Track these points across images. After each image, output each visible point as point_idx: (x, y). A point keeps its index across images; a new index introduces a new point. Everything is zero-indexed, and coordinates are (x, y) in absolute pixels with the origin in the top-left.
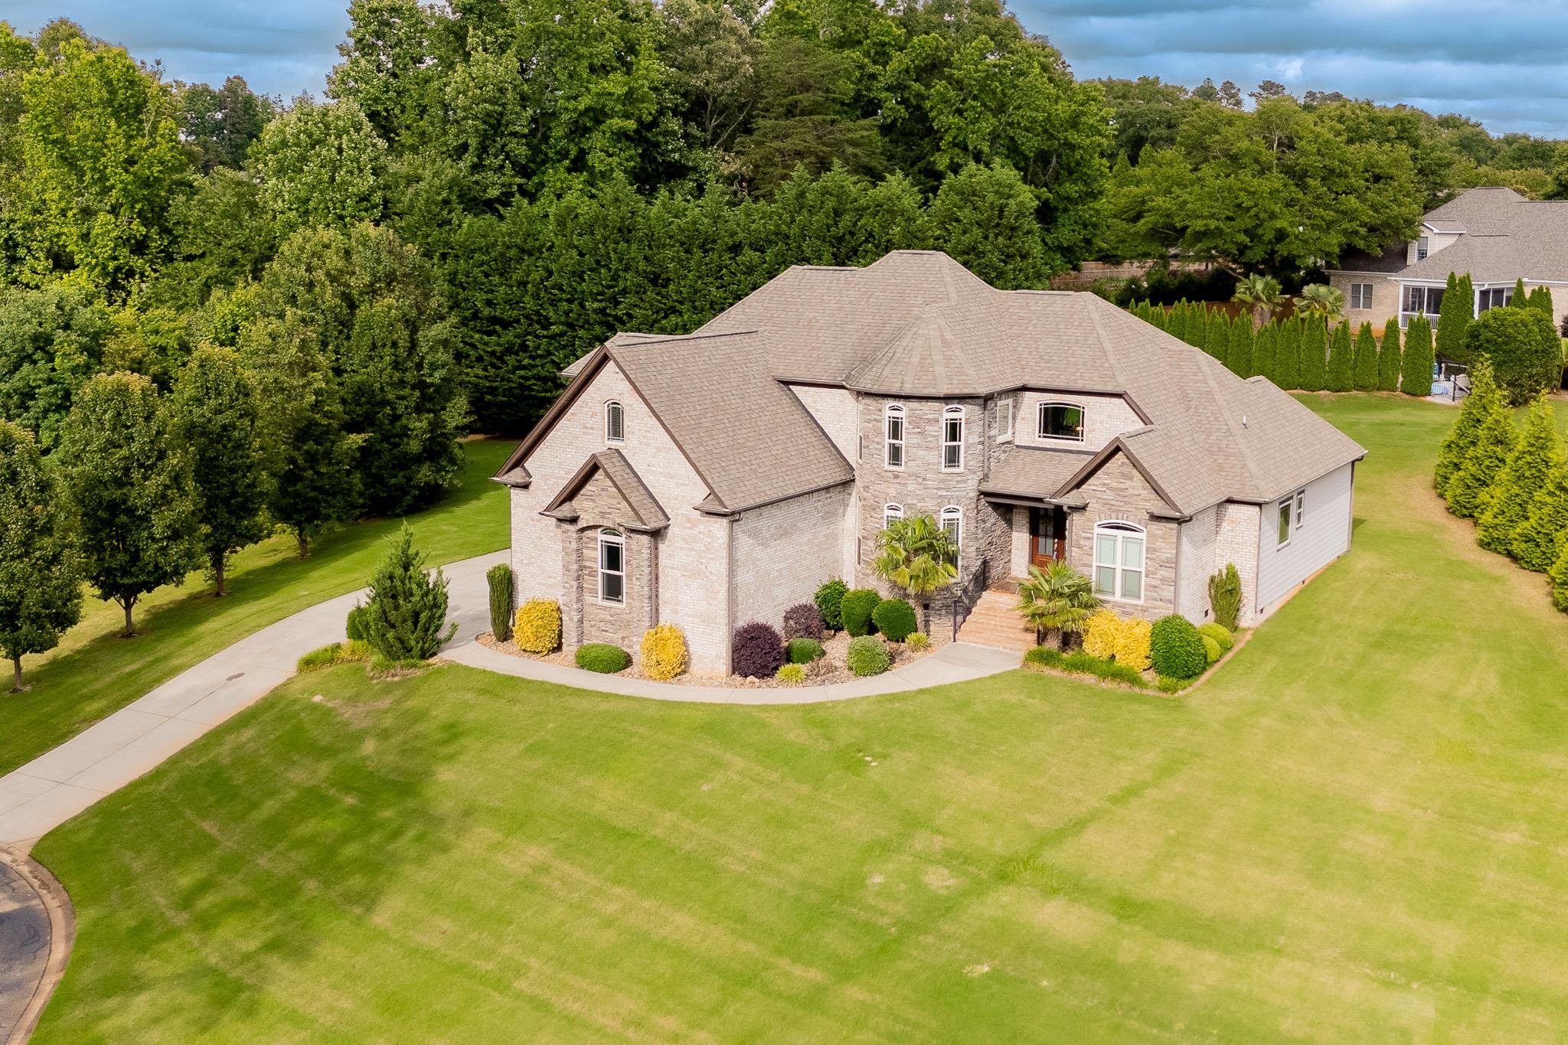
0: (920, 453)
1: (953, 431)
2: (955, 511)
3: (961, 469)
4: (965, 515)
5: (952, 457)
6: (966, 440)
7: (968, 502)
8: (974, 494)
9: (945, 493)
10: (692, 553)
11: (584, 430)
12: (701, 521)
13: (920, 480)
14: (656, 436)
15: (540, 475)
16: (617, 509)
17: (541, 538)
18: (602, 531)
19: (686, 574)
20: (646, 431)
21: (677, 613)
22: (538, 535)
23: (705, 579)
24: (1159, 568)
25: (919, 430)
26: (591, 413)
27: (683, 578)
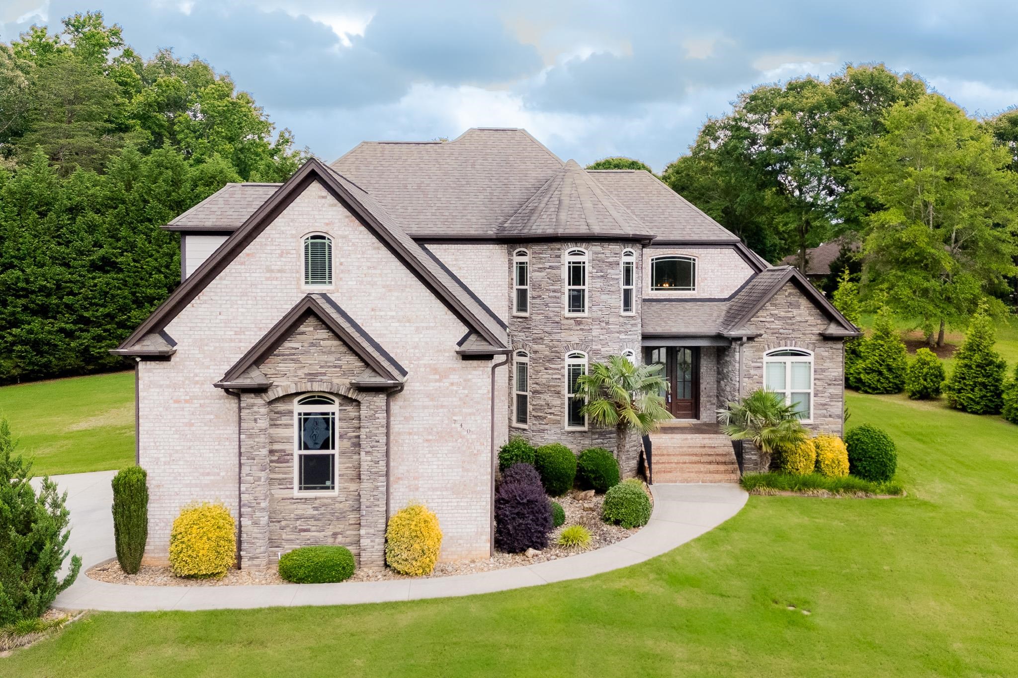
1: (628, 275)
2: (630, 354)
3: (634, 313)
4: (636, 358)
5: (628, 300)
6: (637, 284)
8: (640, 338)
9: (624, 337)
10: (441, 410)
11: (268, 275)
12: (454, 369)
13: (603, 324)
14: (385, 272)
15: (190, 340)
16: (336, 367)
17: (193, 424)
18: (300, 401)
19: (430, 437)
20: (369, 268)
21: (417, 489)
22: (186, 421)
23: (460, 440)
24: (827, 387)
25: (602, 274)
26: (279, 252)
27: (425, 445)
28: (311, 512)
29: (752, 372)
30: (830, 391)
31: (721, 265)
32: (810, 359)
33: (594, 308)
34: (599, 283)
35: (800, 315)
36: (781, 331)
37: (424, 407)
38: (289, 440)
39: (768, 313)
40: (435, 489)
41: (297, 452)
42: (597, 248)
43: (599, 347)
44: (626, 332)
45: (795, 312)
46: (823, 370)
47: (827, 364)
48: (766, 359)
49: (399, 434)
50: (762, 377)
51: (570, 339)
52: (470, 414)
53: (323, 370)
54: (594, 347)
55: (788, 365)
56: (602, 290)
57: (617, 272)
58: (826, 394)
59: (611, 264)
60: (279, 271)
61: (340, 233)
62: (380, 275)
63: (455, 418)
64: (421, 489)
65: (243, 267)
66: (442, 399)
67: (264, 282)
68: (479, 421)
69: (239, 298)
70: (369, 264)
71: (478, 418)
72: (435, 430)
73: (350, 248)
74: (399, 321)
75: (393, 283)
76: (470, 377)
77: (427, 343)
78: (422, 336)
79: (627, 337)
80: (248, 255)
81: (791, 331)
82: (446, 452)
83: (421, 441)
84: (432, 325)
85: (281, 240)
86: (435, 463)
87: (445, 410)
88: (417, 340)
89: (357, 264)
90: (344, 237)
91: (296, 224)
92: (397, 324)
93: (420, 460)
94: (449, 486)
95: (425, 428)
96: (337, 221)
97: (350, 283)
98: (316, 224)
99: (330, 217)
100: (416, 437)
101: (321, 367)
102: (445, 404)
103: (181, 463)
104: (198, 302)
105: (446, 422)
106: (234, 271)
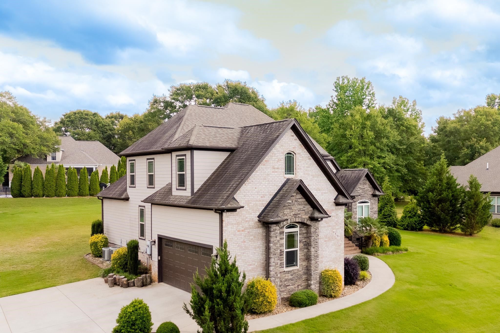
10: (329, 228)
11: (273, 170)
12: (333, 210)
15: (244, 201)
16: (303, 211)
17: (245, 241)
18: (286, 227)
19: (326, 240)
22: (242, 240)
23: (335, 240)
26: (277, 160)
27: (325, 243)
28: (290, 277)
29: (354, 210)
30: (374, 216)
32: (369, 204)
35: (367, 187)
36: (362, 194)
37: (324, 227)
38: (281, 245)
41: (285, 251)
45: (365, 186)
46: (373, 208)
47: (374, 206)
48: (358, 205)
52: (338, 229)
53: (299, 212)
55: (363, 207)
60: (278, 168)
61: (298, 152)
62: (311, 170)
63: (334, 231)
64: (323, 262)
65: (264, 166)
66: (330, 223)
67: (272, 174)
68: (341, 232)
69: (263, 181)
70: (307, 166)
71: (340, 230)
72: (328, 236)
73: (301, 159)
74: (316, 190)
75: (315, 174)
76: (338, 213)
77: (325, 199)
78: (323, 196)
80: (266, 161)
82: (331, 245)
83: (323, 241)
84: (327, 191)
85: (278, 154)
86: (328, 250)
87: (331, 228)
88: (322, 198)
89: (303, 165)
90: (299, 154)
91: (283, 147)
92: (316, 192)
93: (323, 249)
94: (332, 259)
95: (324, 236)
96: (297, 147)
97: (301, 174)
98: (290, 148)
99: (294, 145)
102: (331, 225)
105: (331, 232)
106: (261, 168)
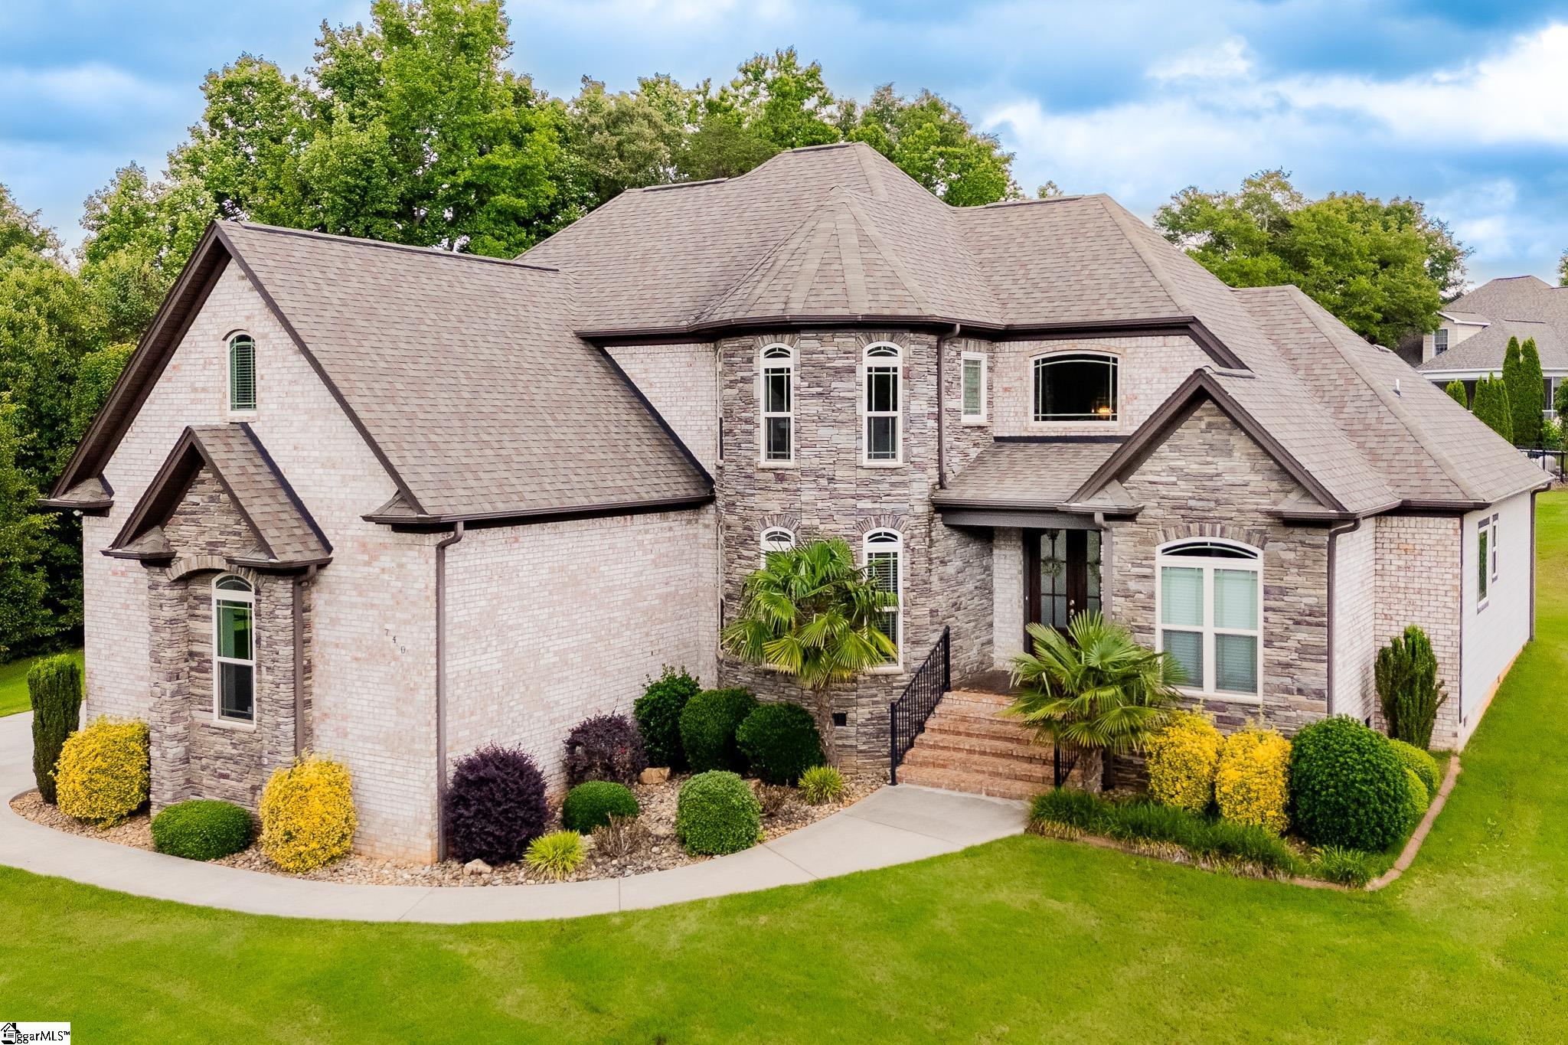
0: (824, 432)
1: (882, 390)
2: (889, 538)
3: (898, 462)
4: (907, 546)
5: (882, 437)
6: (907, 409)
7: (913, 522)
8: (922, 509)
9: (870, 506)
10: (370, 612)
11: (192, 396)
12: (384, 546)
13: (824, 482)
14: (307, 388)
15: (125, 489)
16: (235, 534)
17: (128, 606)
18: (218, 583)
19: (359, 655)
20: (291, 383)
21: (346, 735)
22: (122, 601)
23: (393, 664)
24: (1292, 627)
25: (820, 390)
26: (202, 361)
27: (355, 665)
28: (230, 750)
29: (1133, 585)
30: (1301, 636)
31: (1165, 370)
32: (1257, 564)
33: (805, 452)
34: (814, 407)
35: (1232, 471)
36: (1192, 503)
37: (353, 605)
38: (205, 640)
39: (1164, 465)
40: (366, 739)
41: (217, 659)
42: (810, 342)
43: (816, 522)
44: (875, 498)
45: (1222, 464)
46: (1283, 591)
47: (1291, 579)
48: (1162, 560)
49: (325, 644)
50: (1152, 596)
51: (768, 505)
52: (406, 622)
53: (222, 538)
54: (805, 522)
55: (1209, 577)
56: (820, 420)
57: (852, 385)
58: (1291, 644)
59: (837, 371)
60: (202, 390)
61: (260, 330)
62: (302, 392)
63: (387, 626)
64: (350, 737)
65: (170, 385)
66: (372, 594)
67: (189, 407)
68: (415, 635)
69: (166, 430)
70: (290, 377)
71: (415, 629)
72: (364, 642)
73: (270, 353)
74: (323, 466)
75: (315, 406)
76: (404, 560)
77: (354, 502)
78: (348, 490)
79: (877, 506)
80: (174, 367)
81: (1212, 504)
82: (377, 680)
83: (348, 659)
84: (360, 472)
85: (205, 344)
86: (365, 696)
87: (376, 612)
88: (343, 496)
89: (278, 377)
90: (264, 336)
91: (218, 320)
92: (321, 471)
93: (349, 689)
94: (381, 736)
95: (353, 639)
96: (257, 312)
97: (271, 406)
98: (238, 319)
99: (250, 307)
100: (343, 652)
101: (222, 533)
102: (375, 602)
103: (119, 659)
104: (132, 435)
105: (377, 631)
106: (161, 391)
